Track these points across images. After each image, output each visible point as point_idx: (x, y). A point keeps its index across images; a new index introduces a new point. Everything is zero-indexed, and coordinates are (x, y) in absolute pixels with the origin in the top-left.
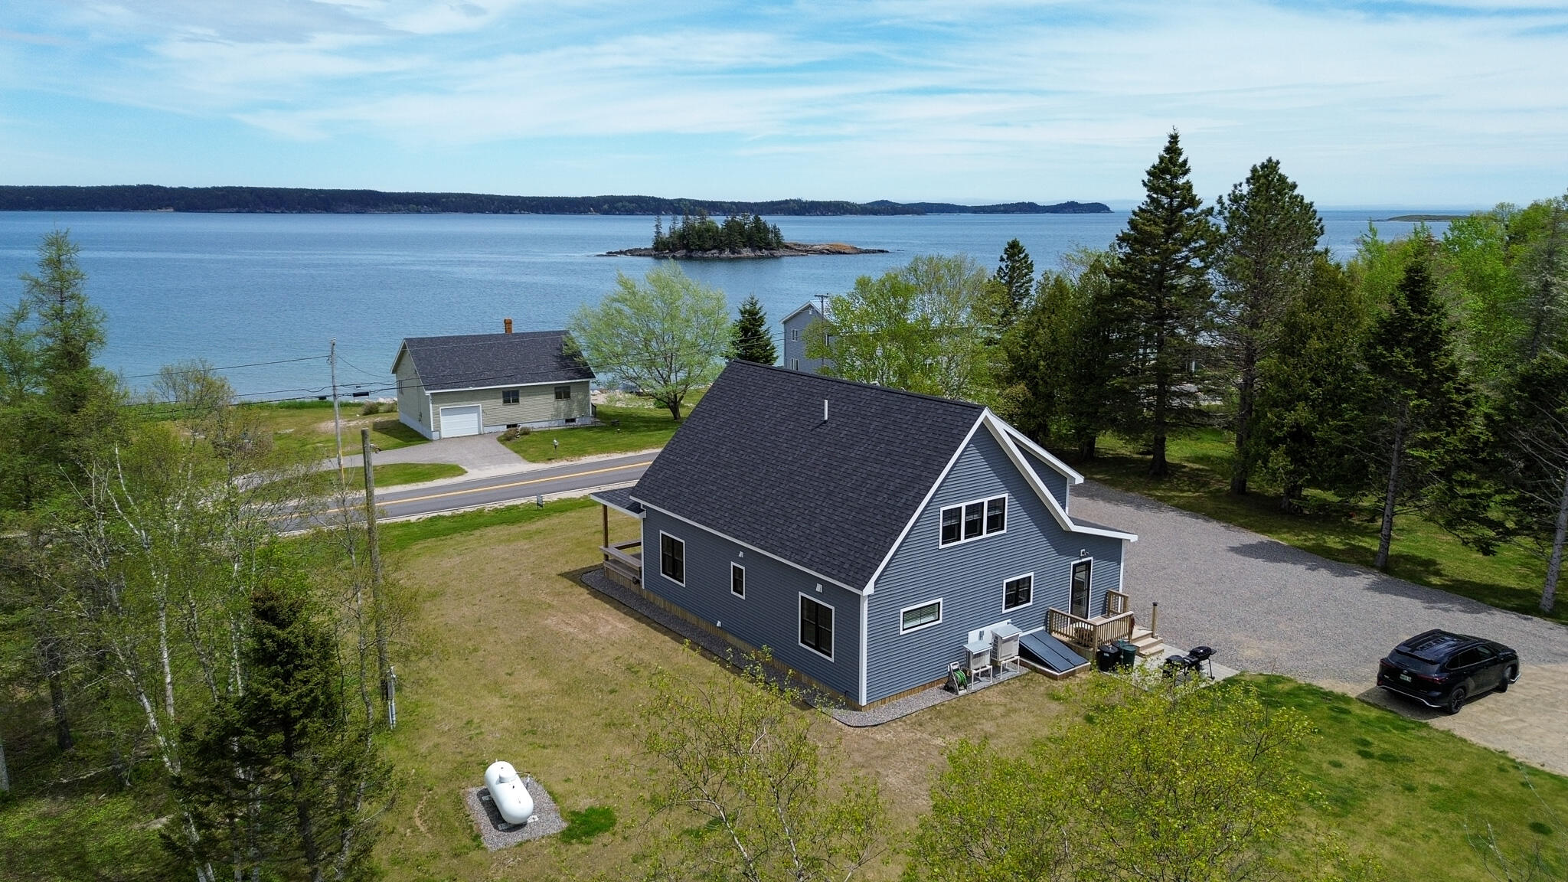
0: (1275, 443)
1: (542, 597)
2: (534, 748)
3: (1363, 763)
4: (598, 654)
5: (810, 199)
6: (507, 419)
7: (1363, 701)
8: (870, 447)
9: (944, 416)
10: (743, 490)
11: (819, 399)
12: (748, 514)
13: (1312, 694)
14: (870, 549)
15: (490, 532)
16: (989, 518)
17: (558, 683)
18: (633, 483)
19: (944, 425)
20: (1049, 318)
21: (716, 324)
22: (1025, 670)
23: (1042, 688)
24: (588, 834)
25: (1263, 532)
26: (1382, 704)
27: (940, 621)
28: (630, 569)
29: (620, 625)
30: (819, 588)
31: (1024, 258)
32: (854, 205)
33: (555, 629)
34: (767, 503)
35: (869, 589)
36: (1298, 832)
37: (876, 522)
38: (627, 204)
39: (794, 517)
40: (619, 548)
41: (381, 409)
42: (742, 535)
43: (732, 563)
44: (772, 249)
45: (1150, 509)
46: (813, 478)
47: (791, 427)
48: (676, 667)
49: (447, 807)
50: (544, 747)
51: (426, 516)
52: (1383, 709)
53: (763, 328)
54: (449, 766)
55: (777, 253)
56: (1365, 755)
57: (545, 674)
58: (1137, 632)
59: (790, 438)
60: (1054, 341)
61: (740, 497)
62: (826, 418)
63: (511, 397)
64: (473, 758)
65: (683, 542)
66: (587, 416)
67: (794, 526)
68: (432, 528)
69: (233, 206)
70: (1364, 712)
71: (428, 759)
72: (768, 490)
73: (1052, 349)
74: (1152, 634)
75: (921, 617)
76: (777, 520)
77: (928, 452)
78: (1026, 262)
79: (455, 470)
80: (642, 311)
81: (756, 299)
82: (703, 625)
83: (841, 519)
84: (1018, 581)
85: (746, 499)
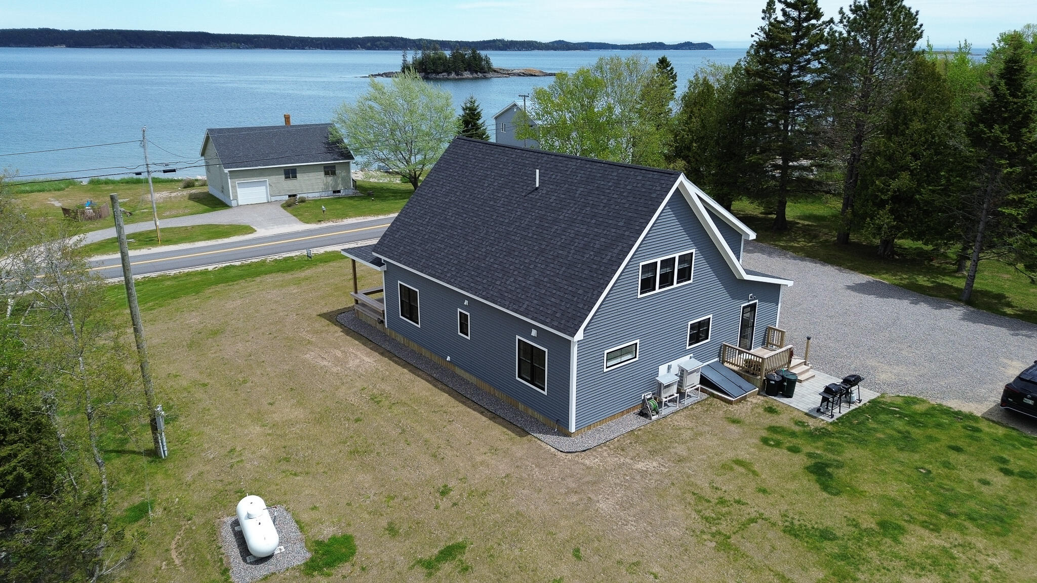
0: (881, 204)
1: (304, 334)
2: (286, 476)
3: (1007, 480)
4: (347, 385)
5: (510, 39)
6: (289, 191)
7: (988, 419)
8: (577, 210)
9: (643, 182)
10: (467, 248)
11: (531, 169)
12: (472, 269)
13: (945, 414)
14: (579, 300)
15: (269, 278)
16: (679, 270)
17: (312, 413)
18: (375, 242)
19: (644, 190)
20: (699, 109)
21: (446, 118)
22: (705, 396)
23: (721, 412)
24: (329, 565)
25: (867, 273)
26: (1004, 422)
27: (637, 359)
28: (375, 311)
29: (367, 359)
30: (534, 333)
31: (670, 71)
32: (540, 43)
33: (312, 362)
34: (487, 259)
35: (580, 335)
36: (970, 554)
37: (584, 276)
38: (383, 42)
39: (511, 272)
40: (366, 294)
41: (197, 183)
42: (467, 286)
43: (459, 310)
44: (485, 73)
45: (779, 256)
46: (527, 238)
47: (507, 193)
48: (412, 397)
49: (202, 538)
50: (295, 475)
51: (220, 266)
52: (1006, 427)
53: (480, 122)
54: (210, 495)
55: (488, 75)
56: (1007, 472)
57: (301, 404)
58: (795, 362)
59: (506, 203)
60: (704, 127)
61: (465, 254)
62: (537, 185)
63: (291, 174)
64: (231, 487)
65: (418, 290)
66: (349, 188)
67: (512, 279)
68: (225, 275)
69: (107, 44)
70: (992, 430)
71: (192, 488)
72: (488, 248)
73: (703, 134)
74: (805, 362)
75: (621, 356)
76: (496, 274)
77: (630, 214)
78: (672, 73)
79: (248, 230)
80: (389, 108)
81: (474, 99)
82: (435, 359)
83: (552, 274)
84: (699, 322)
85: (469, 256)
